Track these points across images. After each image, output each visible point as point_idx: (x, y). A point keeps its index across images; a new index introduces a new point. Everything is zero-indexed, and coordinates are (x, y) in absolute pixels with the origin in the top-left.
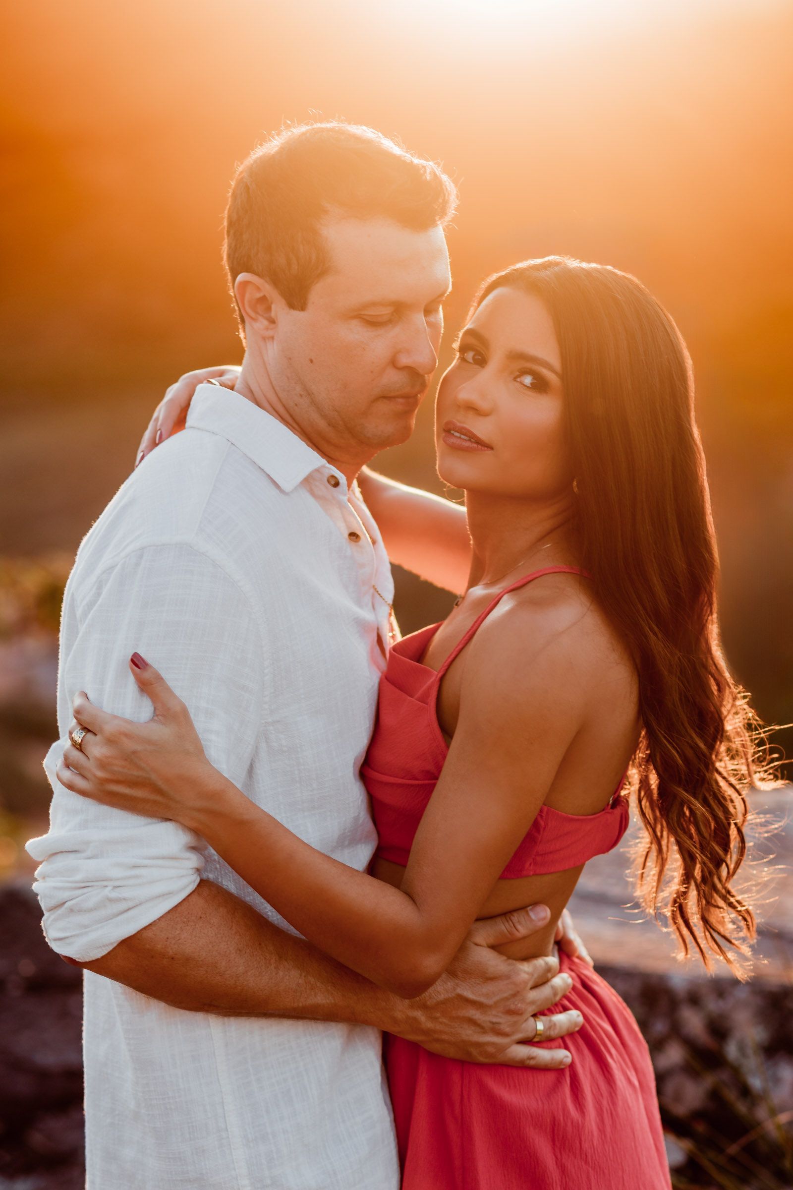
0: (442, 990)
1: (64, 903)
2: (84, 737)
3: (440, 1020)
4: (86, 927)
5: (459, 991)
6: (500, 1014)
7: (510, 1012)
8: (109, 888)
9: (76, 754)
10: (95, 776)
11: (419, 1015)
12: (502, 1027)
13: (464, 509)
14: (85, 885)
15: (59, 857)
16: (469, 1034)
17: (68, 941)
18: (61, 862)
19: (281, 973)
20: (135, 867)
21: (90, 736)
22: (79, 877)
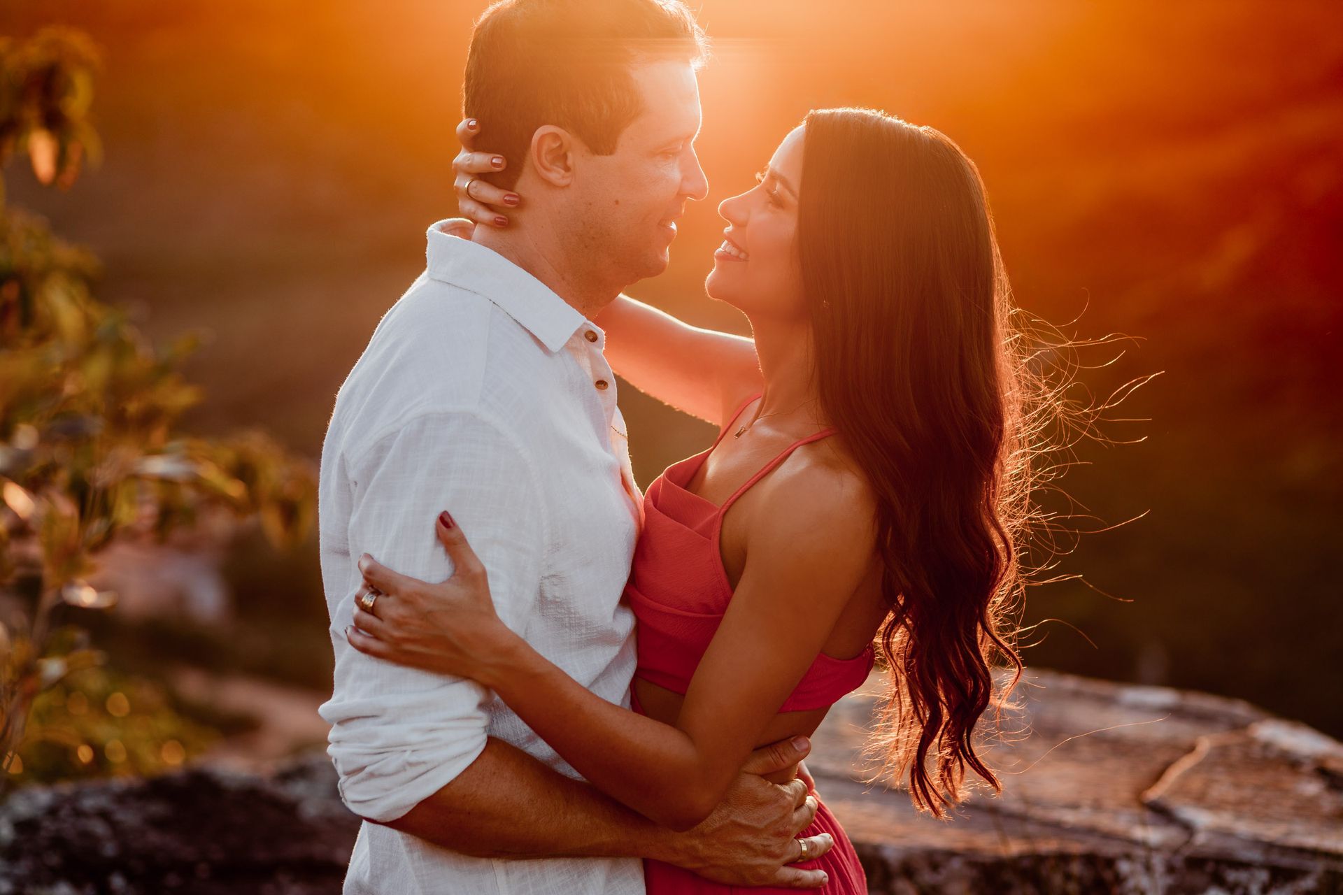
0: (715, 820)
1: (364, 768)
2: (375, 601)
3: (716, 846)
4: (386, 790)
5: (733, 817)
6: (770, 837)
7: (779, 834)
8: (408, 753)
9: (367, 618)
10: (391, 637)
11: (696, 842)
12: (772, 849)
13: (752, 341)
14: (381, 752)
15: (355, 723)
16: (743, 858)
17: (369, 803)
18: (356, 729)
19: (569, 817)
20: (432, 730)
21: (381, 599)
22: (377, 743)
